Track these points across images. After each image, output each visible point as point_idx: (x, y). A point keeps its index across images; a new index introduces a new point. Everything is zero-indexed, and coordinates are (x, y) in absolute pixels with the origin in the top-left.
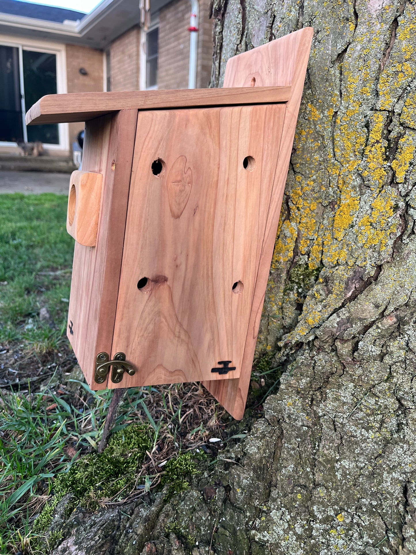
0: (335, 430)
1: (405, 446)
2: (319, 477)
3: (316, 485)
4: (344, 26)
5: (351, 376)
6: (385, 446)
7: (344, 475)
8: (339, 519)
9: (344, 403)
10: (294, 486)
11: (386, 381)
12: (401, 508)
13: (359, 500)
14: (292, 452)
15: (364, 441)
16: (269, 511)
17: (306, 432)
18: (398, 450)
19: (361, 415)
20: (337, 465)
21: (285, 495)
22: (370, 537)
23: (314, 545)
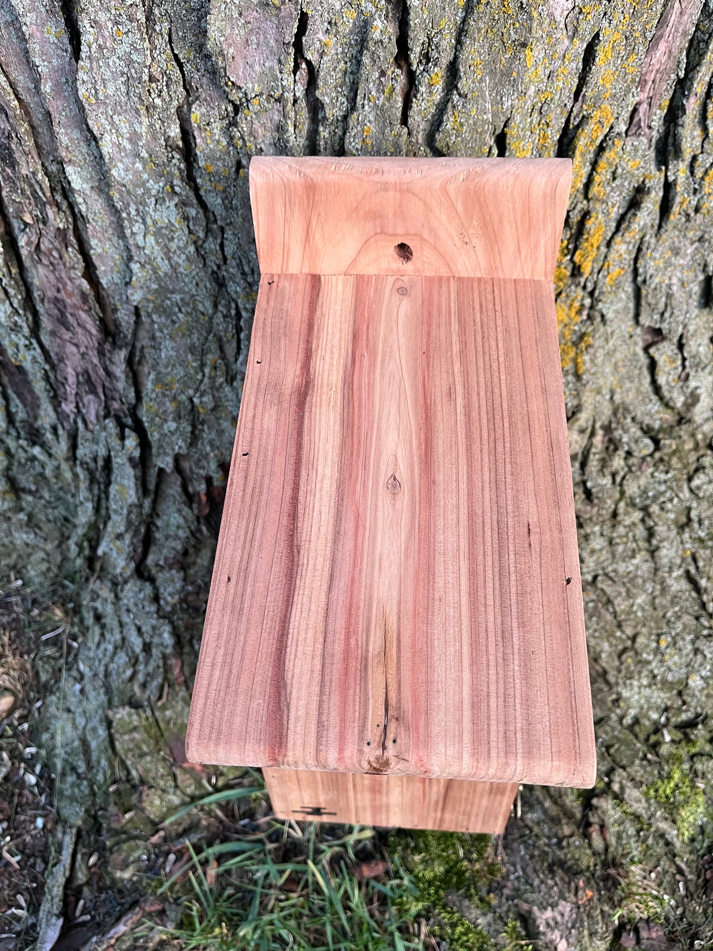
0: (614, 581)
1: (665, 544)
2: (629, 631)
3: (634, 639)
4: (515, 57)
5: (591, 519)
6: (653, 557)
7: (643, 610)
8: (663, 644)
9: (601, 550)
10: (619, 656)
11: (620, 499)
12: (694, 594)
13: (664, 616)
14: (597, 634)
15: (637, 567)
16: (619, 695)
17: (596, 608)
18: (663, 552)
19: (620, 548)
20: (635, 608)
21: (619, 671)
22: (689, 634)
23: (662, 679)
